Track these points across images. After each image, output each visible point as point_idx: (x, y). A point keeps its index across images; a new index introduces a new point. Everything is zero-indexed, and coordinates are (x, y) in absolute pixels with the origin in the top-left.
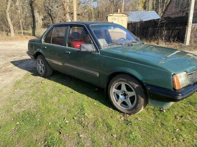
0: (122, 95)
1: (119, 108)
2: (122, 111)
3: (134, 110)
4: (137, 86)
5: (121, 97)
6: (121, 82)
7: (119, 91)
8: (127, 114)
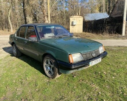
0: (49, 67)
1: (48, 75)
2: (49, 76)
3: (54, 76)
4: (54, 61)
5: (49, 68)
6: (48, 59)
7: (47, 64)
8: (51, 78)
